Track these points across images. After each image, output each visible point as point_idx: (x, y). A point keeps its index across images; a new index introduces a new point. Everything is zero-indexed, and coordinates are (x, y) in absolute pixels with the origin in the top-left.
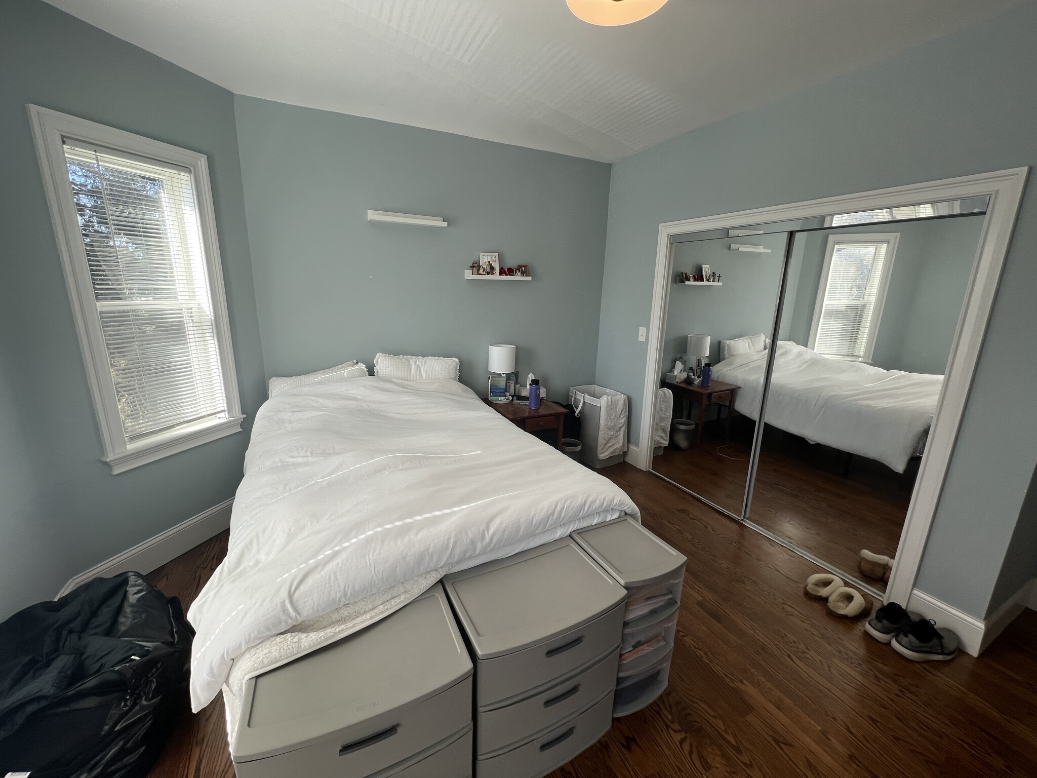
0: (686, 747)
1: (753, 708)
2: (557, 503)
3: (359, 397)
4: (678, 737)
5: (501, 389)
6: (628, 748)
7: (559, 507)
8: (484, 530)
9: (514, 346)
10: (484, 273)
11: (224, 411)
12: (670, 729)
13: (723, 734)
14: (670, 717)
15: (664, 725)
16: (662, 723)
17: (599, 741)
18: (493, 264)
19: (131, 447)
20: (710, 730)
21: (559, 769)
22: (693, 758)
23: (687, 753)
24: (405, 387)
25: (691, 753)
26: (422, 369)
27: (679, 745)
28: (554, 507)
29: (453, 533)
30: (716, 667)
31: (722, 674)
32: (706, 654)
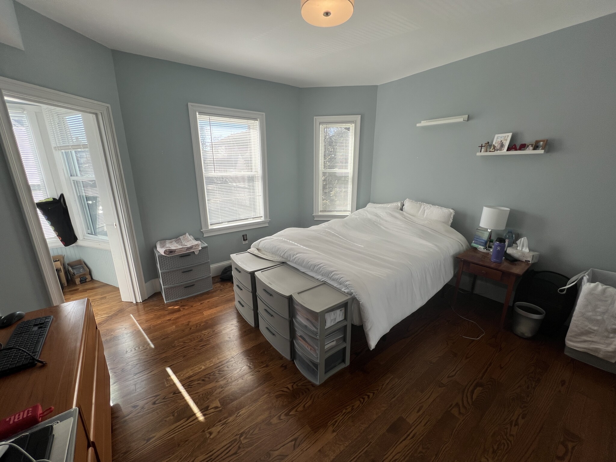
0: (285, 390)
1: (316, 432)
2: (322, 263)
3: (381, 216)
4: (290, 386)
5: (482, 240)
6: (282, 366)
7: (321, 265)
8: (295, 254)
9: (509, 209)
10: (494, 150)
11: (349, 211)
12: (293, 384)
13: (295, 409)
14: (299, 384)
15: (295, 381)
16: (296, 381)
17: (283, 357)
18: (504, 142)
19: (320, 214)
20: (296, 402)
21: (271, 345)
22: (281, 392)
23: (282, 389)
24: (406, 218)
25: (282, 391)
26: (426, 212)
27: (286, 386)
28: (319, 263)
29: (288, 249)
30: (341, 417)
31: (336, 419)
32: (349, 412)
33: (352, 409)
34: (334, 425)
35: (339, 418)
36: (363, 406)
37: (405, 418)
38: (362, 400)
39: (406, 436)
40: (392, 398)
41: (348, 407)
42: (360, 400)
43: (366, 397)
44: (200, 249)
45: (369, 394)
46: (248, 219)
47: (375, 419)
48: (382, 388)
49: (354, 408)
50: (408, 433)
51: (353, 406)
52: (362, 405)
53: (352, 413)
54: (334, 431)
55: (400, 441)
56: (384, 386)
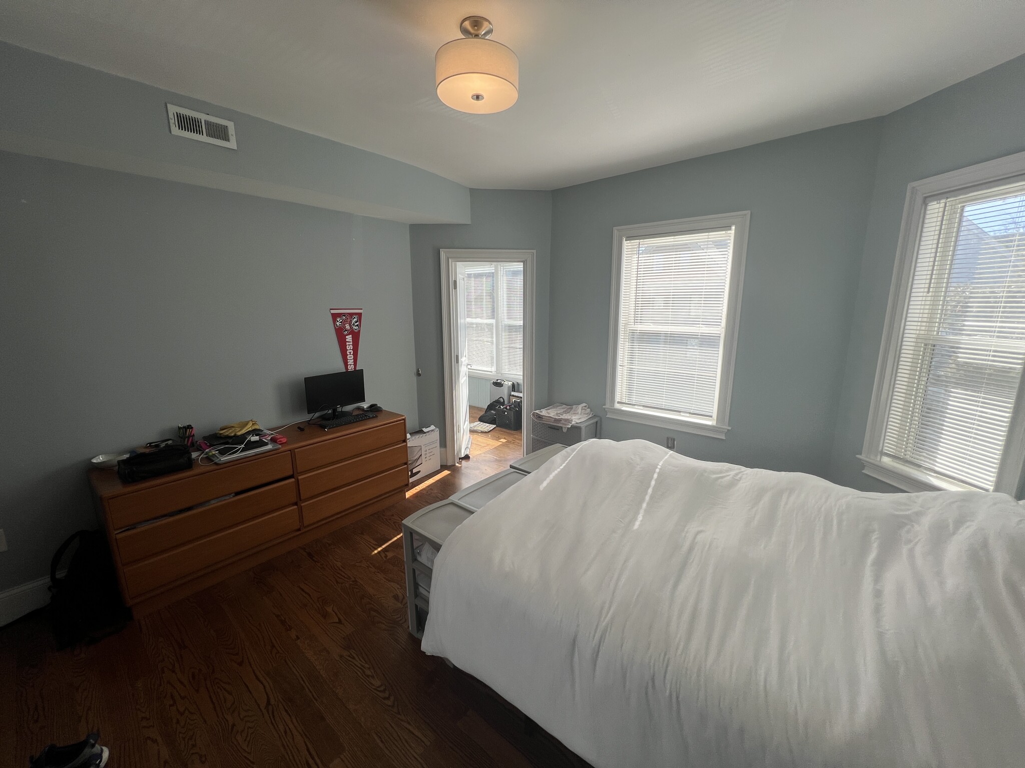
19: (883, 461)
30: (359, 663)
31: (356, 658)
32: (364, 672)
33: (368, 676)
34: (349, 656)
35: (357, 661)
36: (370, 690)
37: (342, 756)
38: (382, 689)
39: (314, 753)
40: (380, 738)
41: (372, 671)
42: (381, 685)
43: (387, 695)
44: (568, 426)
45: (392, 698)
46: (680, 412)
47: (348, 707)
48: (402, 720)
49: (370, 678)
50: (316, 758)
51: (373, 677)
52: (374, 689)
53: (363, 676)
54: (341, 656)
55: (308, 744)
56: (406, 725)
